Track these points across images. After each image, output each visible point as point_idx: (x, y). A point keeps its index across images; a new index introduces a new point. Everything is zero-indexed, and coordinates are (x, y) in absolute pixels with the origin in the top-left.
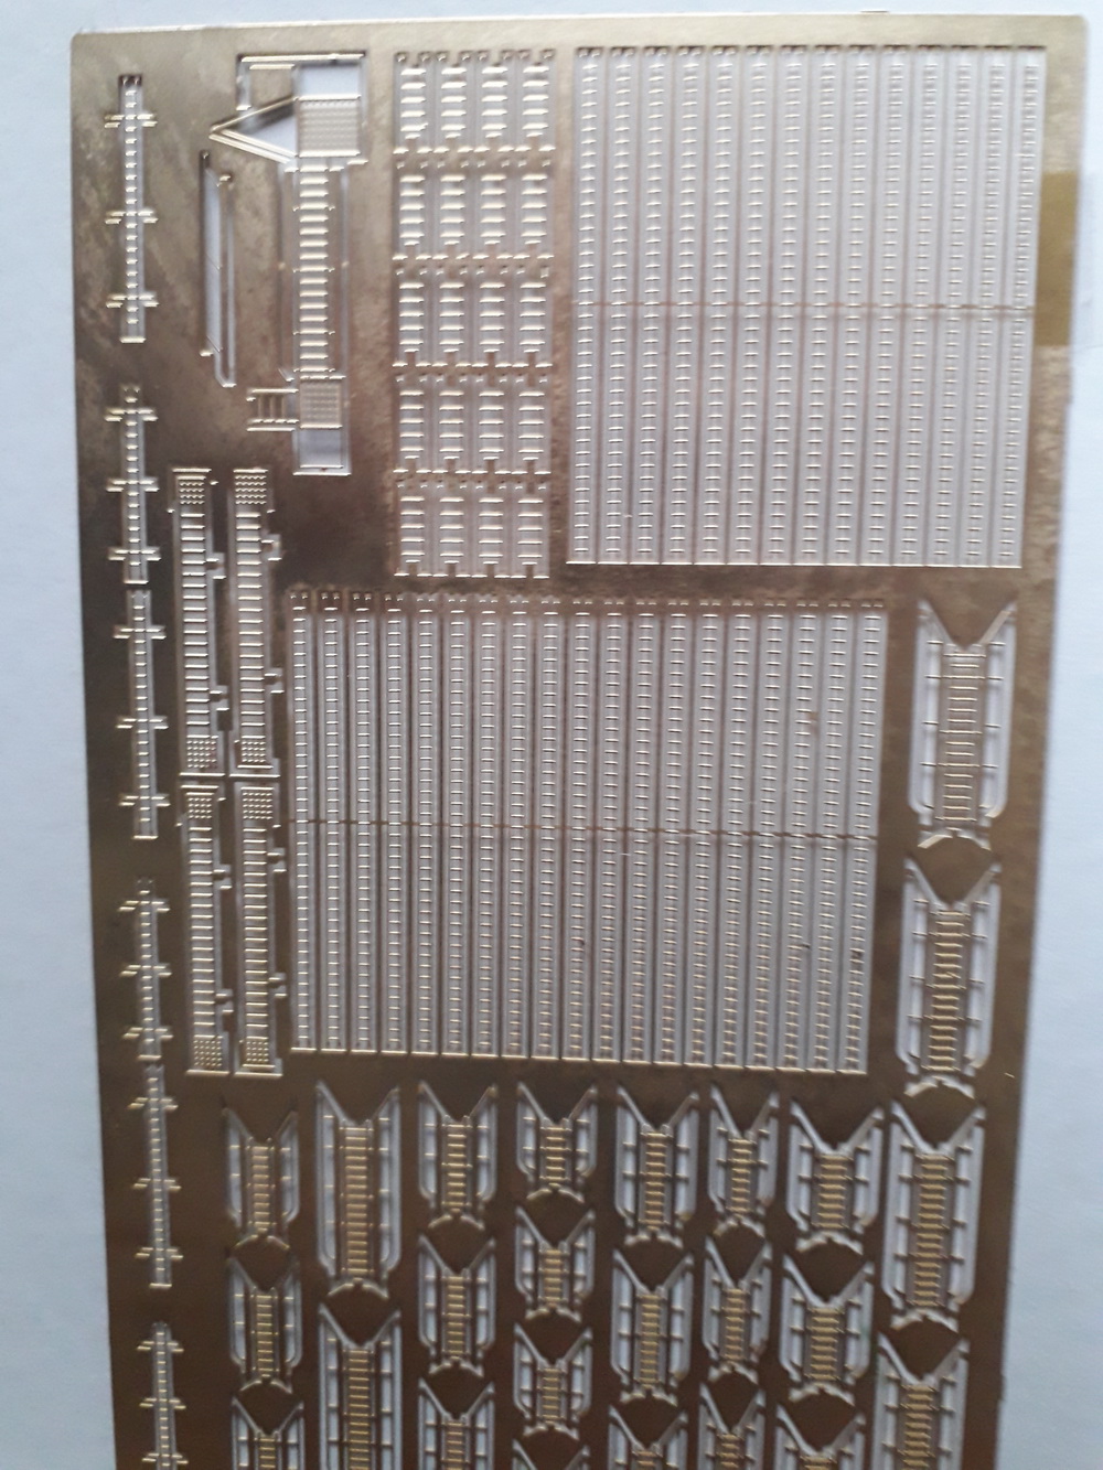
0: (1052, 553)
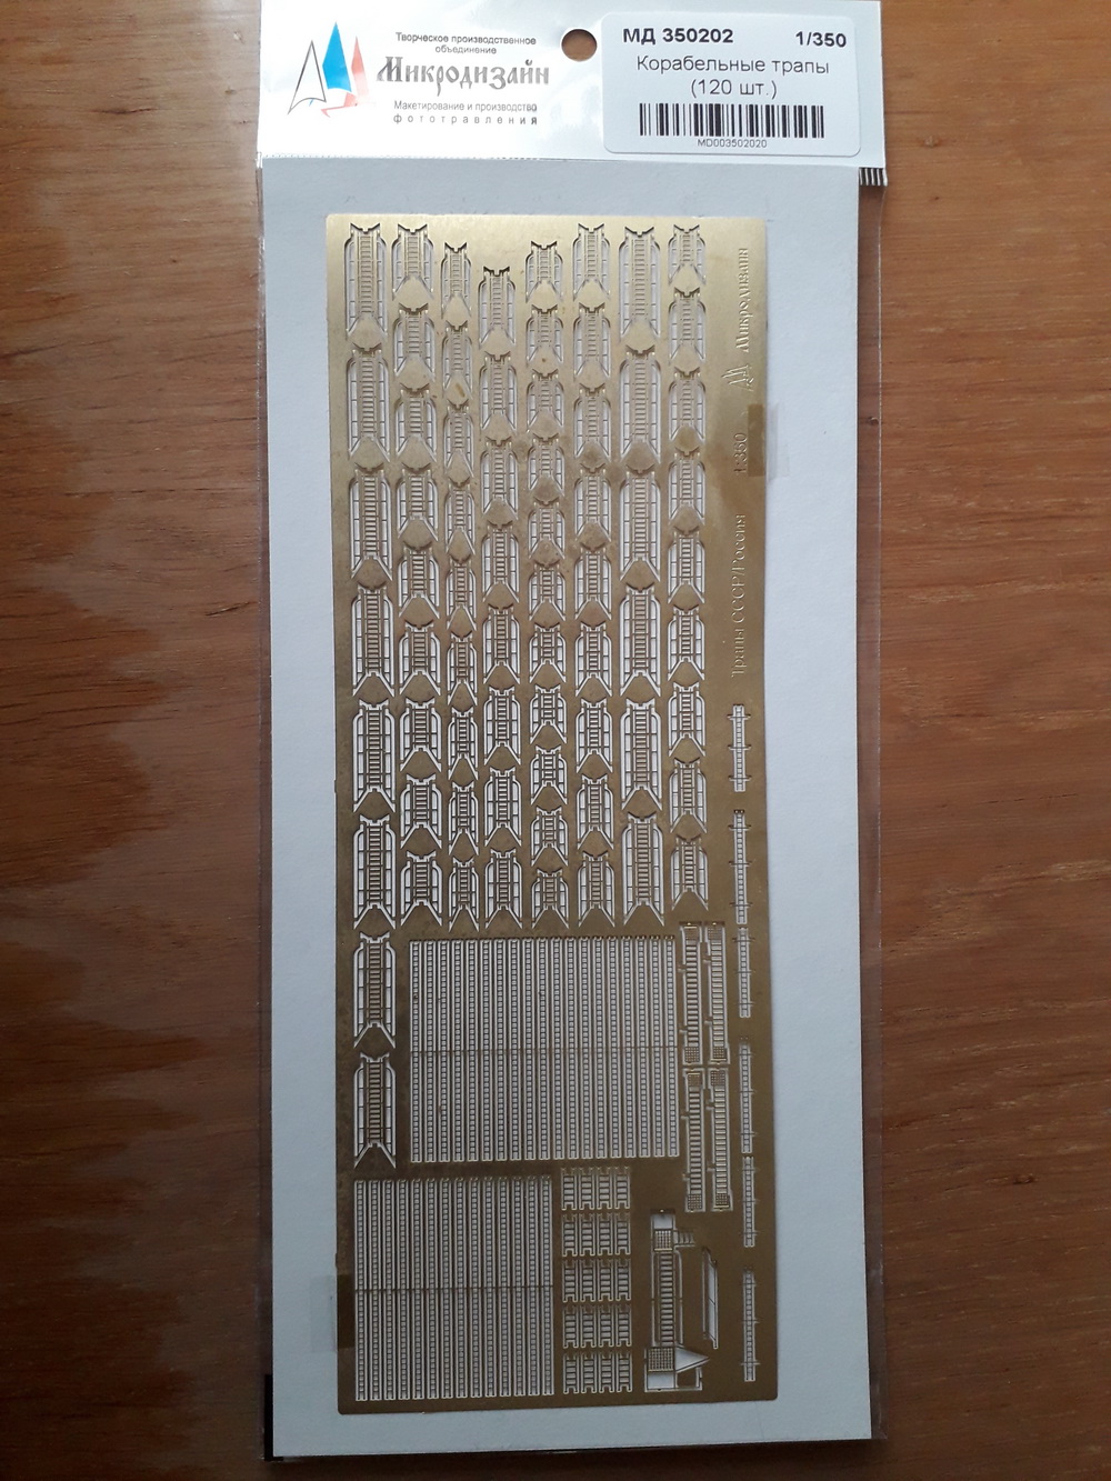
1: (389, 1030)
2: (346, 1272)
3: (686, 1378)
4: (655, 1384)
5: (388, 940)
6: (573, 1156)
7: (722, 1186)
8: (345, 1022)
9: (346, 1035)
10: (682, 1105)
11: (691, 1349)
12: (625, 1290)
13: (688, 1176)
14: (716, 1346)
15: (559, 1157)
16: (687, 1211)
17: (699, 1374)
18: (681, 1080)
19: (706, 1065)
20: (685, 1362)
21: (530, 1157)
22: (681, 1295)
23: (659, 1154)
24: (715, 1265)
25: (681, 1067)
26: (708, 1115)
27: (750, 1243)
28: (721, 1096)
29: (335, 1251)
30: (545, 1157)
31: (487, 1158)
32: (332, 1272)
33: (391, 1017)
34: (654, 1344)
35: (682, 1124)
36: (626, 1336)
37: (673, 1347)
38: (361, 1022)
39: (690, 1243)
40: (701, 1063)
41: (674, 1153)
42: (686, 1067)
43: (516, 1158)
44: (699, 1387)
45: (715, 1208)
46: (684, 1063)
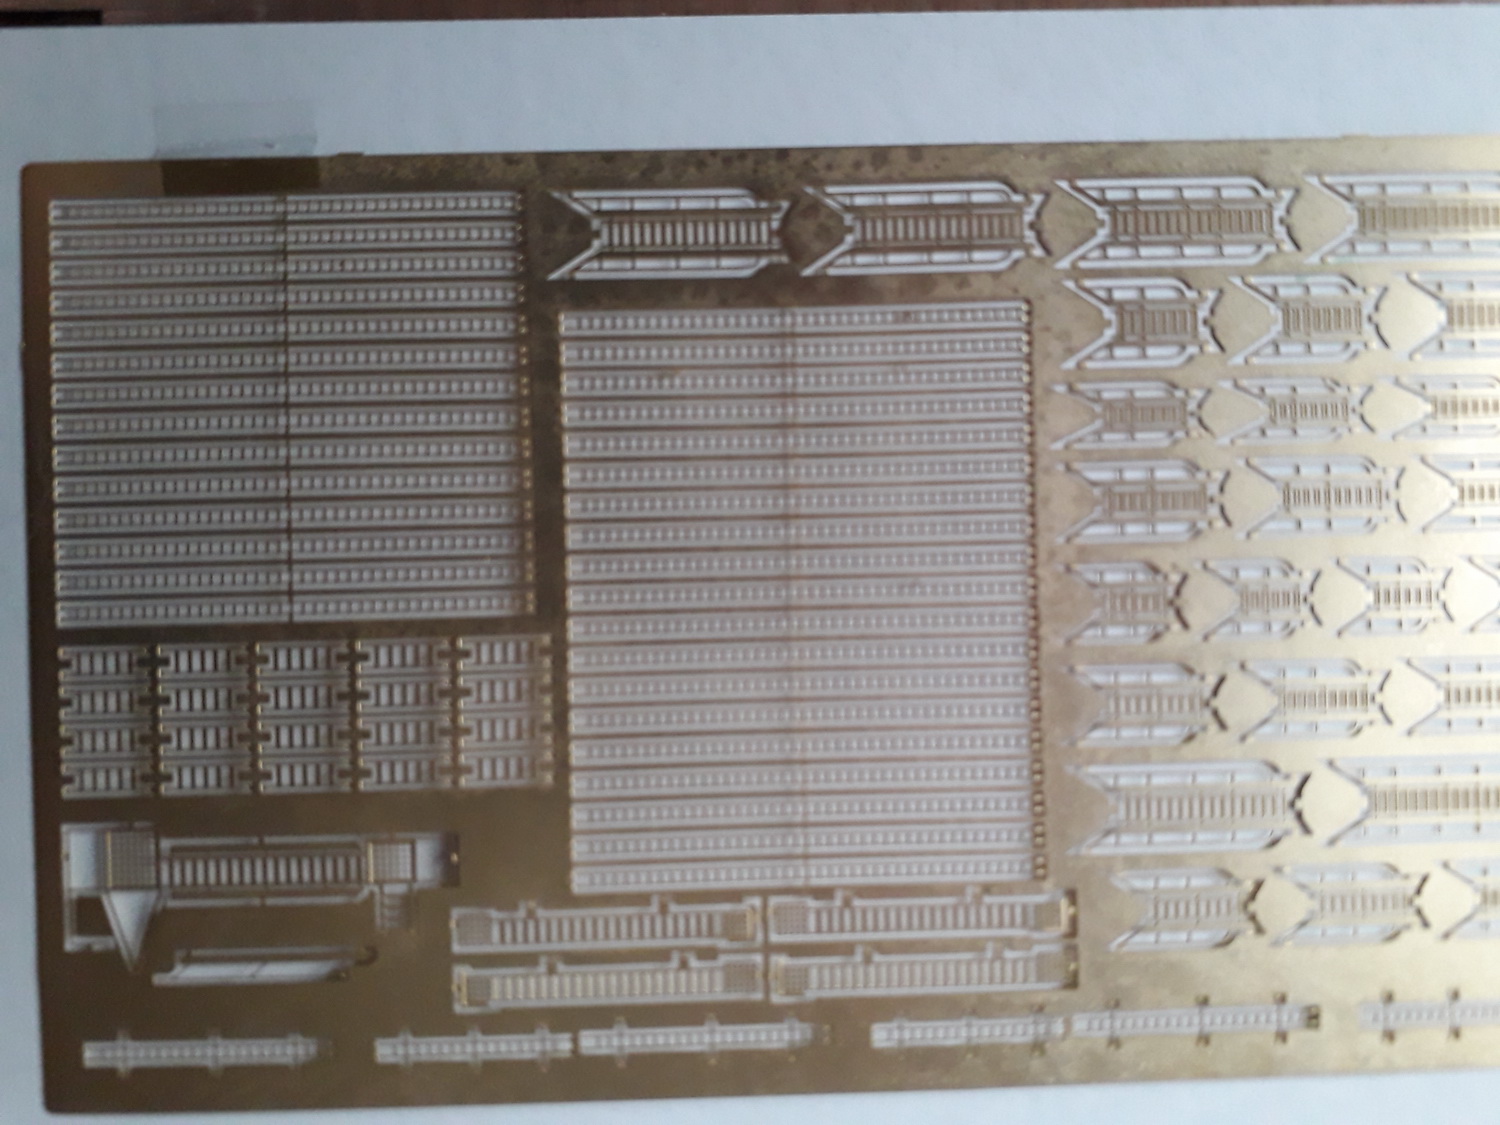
0: (510, 159)
1: (839, 263)
2: (324, 176)
3: (92, 915)
4: (78, 845)
5: (1028, 255)
6: (575, 661)
7: (510, 989)
8: (857, 165)
9: (829, 167)
10: (683, 897)
11: (154, 925)
12: (285, 778)
13: (531, 914)
14: (160, 979)
15: (574, 630)
16: (456, 913)
17: (98, 943)
18: (736, 896)
19: (768, 949)
20: (124, 911)
21: (573, 568)
22: (270, 901)
23: (578, 849)
24: (334, 977)
25: (765, 893)
26: (662, 955)
27: (386, 1051)
28: (703, 984)
29: (368, 152)
30: (574, 599)
31: (571, 476)
32: (326, 145)
33: (864, 264)
34: (166, 844)
35: (642, 899)
36: (186, 781)
37: (158, 886)
38: (859, 201)
39: (384, 918)
40: (775, 938)
41: (579, 882)
42: (765, 906)
43: (573, 537)
44: (72, 943)
45: (462, 973)
46: (774, 901)
